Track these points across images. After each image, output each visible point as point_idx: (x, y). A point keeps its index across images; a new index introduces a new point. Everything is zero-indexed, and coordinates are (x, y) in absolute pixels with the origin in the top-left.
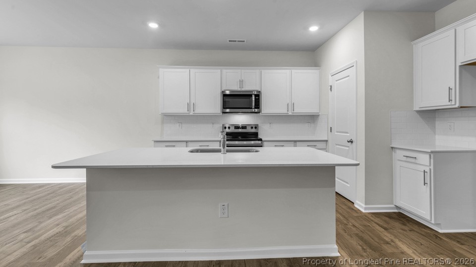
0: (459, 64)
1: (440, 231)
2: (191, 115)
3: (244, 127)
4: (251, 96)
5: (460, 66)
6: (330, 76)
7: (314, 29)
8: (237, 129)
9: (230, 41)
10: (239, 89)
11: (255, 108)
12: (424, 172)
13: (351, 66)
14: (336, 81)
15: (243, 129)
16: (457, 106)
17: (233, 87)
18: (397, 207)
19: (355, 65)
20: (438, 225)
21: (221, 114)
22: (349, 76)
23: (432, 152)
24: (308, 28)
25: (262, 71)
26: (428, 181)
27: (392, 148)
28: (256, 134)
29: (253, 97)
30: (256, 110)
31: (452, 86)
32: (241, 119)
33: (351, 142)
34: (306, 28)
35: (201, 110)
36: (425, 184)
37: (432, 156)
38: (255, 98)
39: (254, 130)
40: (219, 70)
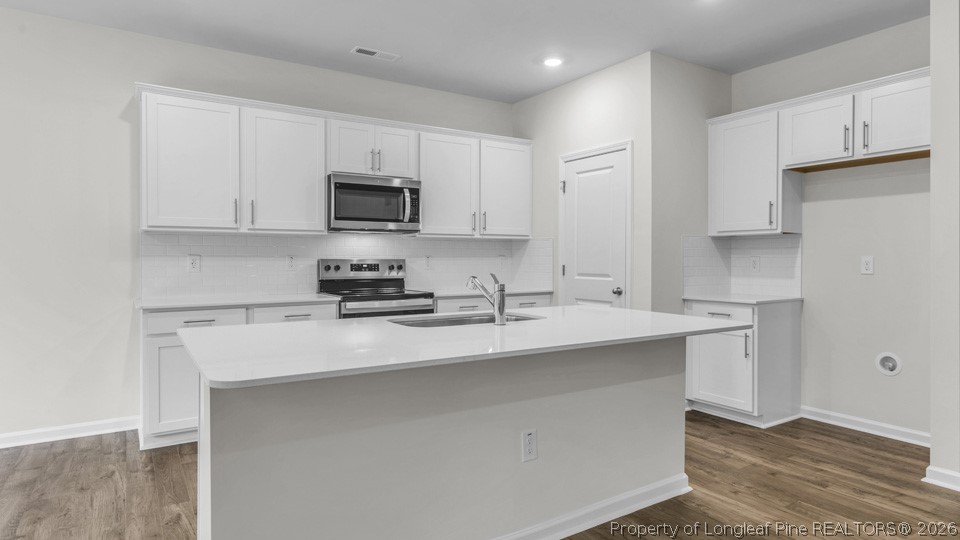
0: (783, 167)
1: (763, 426)
2: (245, 236)
3: (373, 267)
4: (400, 190)
5: (784, 171)
6: (561, 162)
7: (553, 63)
8: (356, 270)
9: (360, 51)
10: (370, 172)
11: (410, 221)
12: (746, 336)
13: (620, 148)
14: (578, 173)
15: (370, 270)
16: (779, 231)
17: (356, 166)
18: (691, 402)
19: (629, 147)
20: (760, 417)
21: (326, 233)
22: (612, 167)
23: (758, 304)
24: (542, 61)
25: (423, 134)
26: (750, 351)
27: (684, 300)
28: (399, 283)
29: (407, 194)
30: (411, 226)
31: (774, 202)
32: (361, 247)
33: (619, 293)
34: (539, 60)
35: (270, 220)
36: (747, 355)
37: (756, 309)
38: (411, 199)
39: (394, 274)
40: (323, 120)
